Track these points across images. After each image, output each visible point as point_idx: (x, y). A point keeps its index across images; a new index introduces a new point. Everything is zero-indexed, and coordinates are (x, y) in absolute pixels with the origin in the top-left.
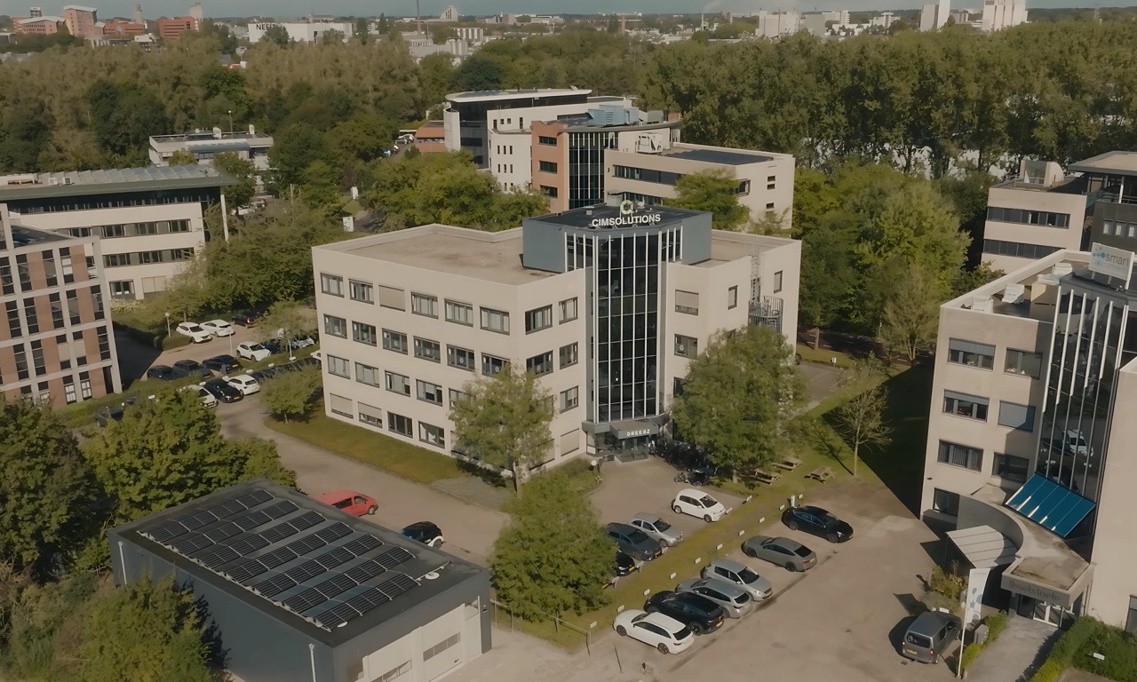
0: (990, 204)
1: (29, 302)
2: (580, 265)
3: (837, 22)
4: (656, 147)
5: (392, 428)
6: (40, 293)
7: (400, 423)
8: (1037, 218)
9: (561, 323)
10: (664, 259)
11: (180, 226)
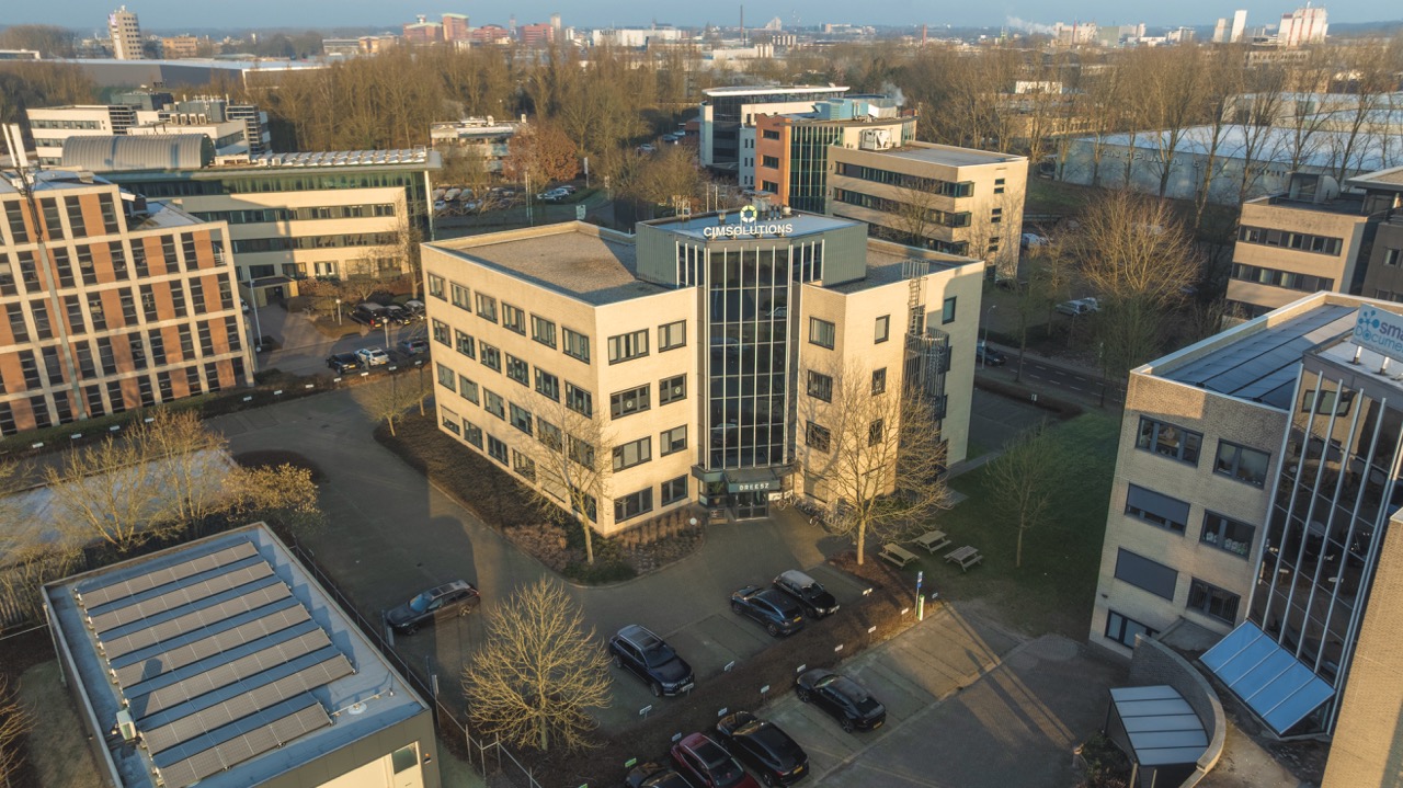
0: (1244, 221)
1: (145, 289)
2: (692, 283)
3: (1132, 36)
4: (882, 143)
5: (491, 452)
6: (160, 279)
7: (498, 447)
8: (1301, 242)
9: (661, 350)
10: (796, 277)
11: (385, 210)
